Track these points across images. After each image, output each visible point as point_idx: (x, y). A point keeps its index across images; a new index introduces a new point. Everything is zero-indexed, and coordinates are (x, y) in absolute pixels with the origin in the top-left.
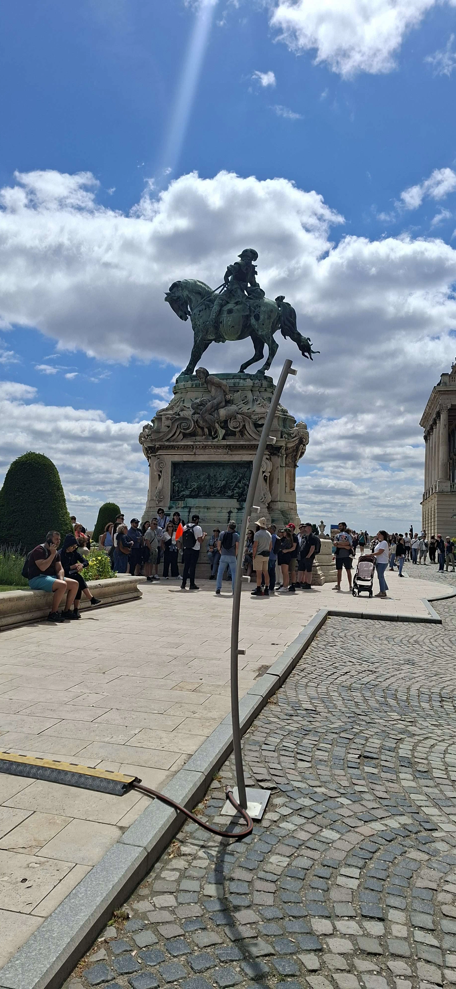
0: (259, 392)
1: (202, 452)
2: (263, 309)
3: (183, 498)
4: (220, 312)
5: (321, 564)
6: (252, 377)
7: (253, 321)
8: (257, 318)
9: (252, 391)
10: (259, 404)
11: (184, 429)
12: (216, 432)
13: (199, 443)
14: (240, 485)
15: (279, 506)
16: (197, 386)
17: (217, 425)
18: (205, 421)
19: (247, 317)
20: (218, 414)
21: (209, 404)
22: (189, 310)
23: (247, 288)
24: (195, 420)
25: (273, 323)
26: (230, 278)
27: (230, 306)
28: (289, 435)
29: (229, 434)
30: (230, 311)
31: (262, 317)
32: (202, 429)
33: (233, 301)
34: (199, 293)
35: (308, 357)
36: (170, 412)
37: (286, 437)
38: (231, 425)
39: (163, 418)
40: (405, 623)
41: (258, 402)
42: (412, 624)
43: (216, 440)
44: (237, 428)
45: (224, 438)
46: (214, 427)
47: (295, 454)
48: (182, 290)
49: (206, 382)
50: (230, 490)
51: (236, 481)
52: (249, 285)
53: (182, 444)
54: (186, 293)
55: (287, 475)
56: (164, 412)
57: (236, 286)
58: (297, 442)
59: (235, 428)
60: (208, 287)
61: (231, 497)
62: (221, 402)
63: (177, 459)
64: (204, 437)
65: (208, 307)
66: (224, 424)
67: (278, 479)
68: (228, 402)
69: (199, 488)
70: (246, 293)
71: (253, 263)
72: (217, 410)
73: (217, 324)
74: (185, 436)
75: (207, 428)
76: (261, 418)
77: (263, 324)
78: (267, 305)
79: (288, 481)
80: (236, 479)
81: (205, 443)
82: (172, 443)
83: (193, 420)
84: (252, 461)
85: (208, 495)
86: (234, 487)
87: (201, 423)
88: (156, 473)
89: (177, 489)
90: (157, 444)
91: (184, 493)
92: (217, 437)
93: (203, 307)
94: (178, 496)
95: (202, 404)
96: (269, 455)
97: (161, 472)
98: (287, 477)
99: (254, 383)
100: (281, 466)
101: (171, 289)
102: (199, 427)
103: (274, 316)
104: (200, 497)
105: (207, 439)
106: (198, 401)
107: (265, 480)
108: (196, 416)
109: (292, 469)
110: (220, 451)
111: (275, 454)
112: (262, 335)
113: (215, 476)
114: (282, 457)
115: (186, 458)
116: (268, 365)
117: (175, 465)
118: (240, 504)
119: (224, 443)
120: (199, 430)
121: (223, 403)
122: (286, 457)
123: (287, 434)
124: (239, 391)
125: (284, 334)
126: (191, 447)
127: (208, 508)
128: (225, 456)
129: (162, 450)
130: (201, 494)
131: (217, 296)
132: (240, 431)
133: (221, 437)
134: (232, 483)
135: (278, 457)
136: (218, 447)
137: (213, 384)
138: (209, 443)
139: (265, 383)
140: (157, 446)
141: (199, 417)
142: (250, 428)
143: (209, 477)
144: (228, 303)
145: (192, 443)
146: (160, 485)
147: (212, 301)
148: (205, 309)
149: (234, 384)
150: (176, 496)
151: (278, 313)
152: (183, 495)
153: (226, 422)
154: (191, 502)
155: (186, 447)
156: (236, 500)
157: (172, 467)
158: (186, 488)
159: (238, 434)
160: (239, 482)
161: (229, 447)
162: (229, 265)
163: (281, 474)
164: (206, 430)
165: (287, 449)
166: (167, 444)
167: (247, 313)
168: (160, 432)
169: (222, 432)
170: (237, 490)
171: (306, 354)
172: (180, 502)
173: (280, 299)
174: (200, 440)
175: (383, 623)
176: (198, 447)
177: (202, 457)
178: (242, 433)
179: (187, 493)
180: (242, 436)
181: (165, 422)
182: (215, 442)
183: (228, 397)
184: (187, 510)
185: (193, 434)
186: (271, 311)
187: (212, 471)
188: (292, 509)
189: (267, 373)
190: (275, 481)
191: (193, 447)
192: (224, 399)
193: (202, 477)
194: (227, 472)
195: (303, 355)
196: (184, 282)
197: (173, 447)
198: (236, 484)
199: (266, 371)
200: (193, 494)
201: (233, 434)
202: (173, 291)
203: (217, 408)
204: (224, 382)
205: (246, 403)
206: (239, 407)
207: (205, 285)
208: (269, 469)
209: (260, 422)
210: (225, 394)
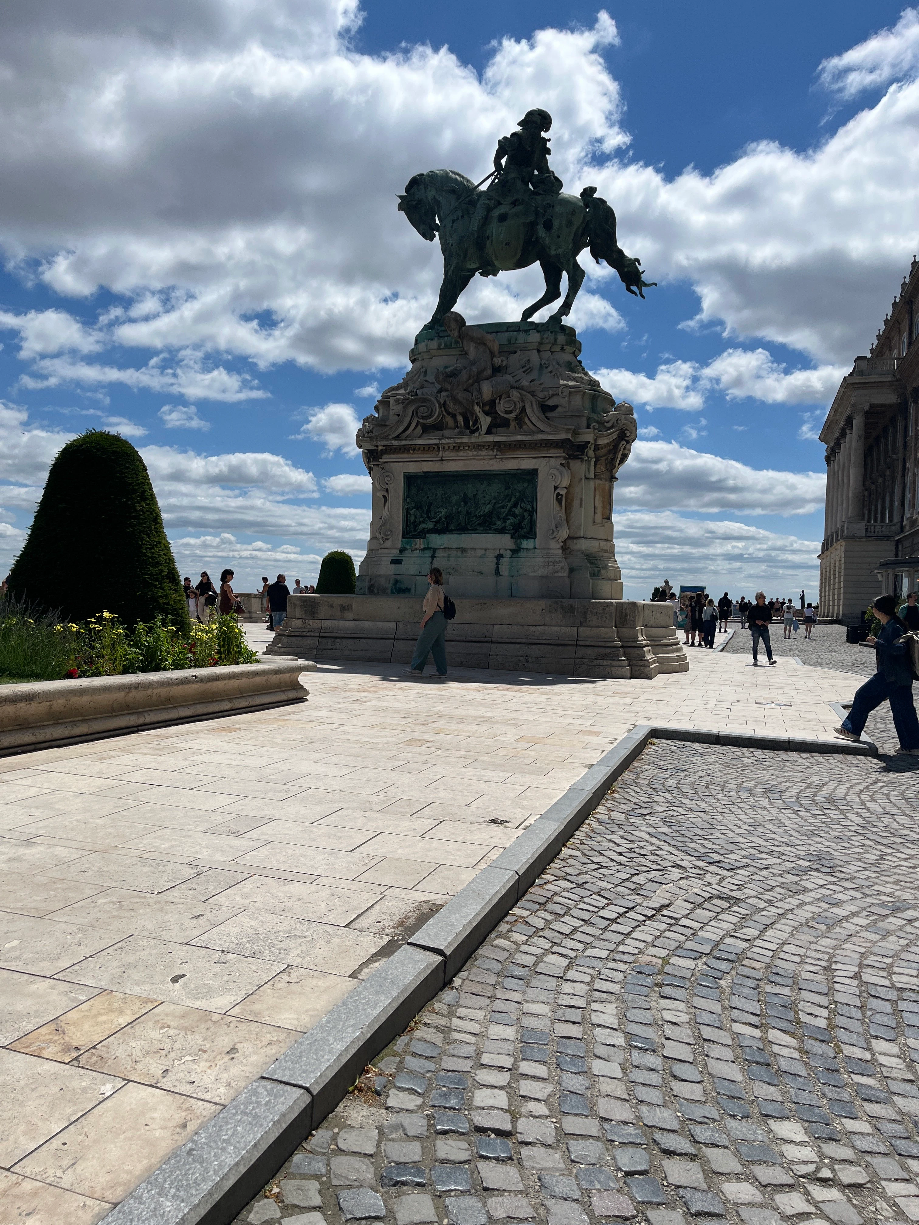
0: (552, 353)
1: (453, 455)
2: (558, 209)
3: (422, 534)
4: (486, 220)
5: (653, 643)
6: (539, 329)
7: (541, 232)
8: (548, 226)
9: (539, 351)
10: (551, 372)
11: (424, 418)
12: (476, 421)
13: (447, 441)
14: (517, 511)
15: (583, 545)
16: (447, 347)
17: (477, 409)
18: (456, 401)
19: (532, 226)
20: (480, 392)
21: (464, 372)
22: (438, 222)
23: (532, 178)
24: (442, 402)
25: (576, 234)
26: (503, 161)
27: (502, 210)
28: (601, 423)
29: (499, 424)
30: (503, 218)
31: (556, 223)
32: (454, 416)
33: (509, 200)
34: (453, 191)
35: (636, 294)
36: (402, 391)
37: (597, 426)
38: (501, 408)
39: (392, 400)
40: (804, 755)
41: (550, 369)
42: (819, 757)
43: (476, 434)
44: (511, 412)
45: (489, 432)
46: (473, 413)
47: (611, 456)
48: (426, 187)
49: (460, 336)
50: (499, 519)
51: (510, 504)
52: (537, 173)
53: (420, 442)
54: (431, 193)
55: (597, 492)
56: (393, 392)
57: (512, 175)
58: (615, 436)
59: (508, 412)
60: (468, 181)
61: (502, 531)
62: (485, 369)
63: (413, 468)
64: (457, 430)
65: (467, 212)
66: (490, 408)
67: (581, 499)
68: (497, 370)
69: (449, 518)
70: (531, 187)
71: (543, 134)
72: (478, 382)
73: (481, 242)
74: (426, 429)
75: (461, 414)
76: (553, 395)
77: (559, 237)
78: (567, 202)
79: (599, 504)
80: (509, 501)
81: (458, 441)
82: (404, 443)
83: (439, 402)
84: (536, 470)
85: (463, 529)
86: (507, 515)
87: (451, 406)
88: (380, 494)
89: (412, 518)
90: (381, 445)
91: (423, 526)
92: (477, 429)
93: (460, 213)
94: (415, 531)
95: (454, 374)
96: (565, 458)
97: (387, 490)
98: (597, 498)
99: (542, 338)
100: (586, 478)
101: (408, 189)
102: (449, 413)
103: (578, 221)
104: (451, 532)
105: (461, 434)
106: (448, 370)
107: (559, 501)
108: (444, 394)
109: (607, 484)
110: (483, 453)
111: (576, 457)
112: (557, 256)
113: (475, 496)
114: (589, 461)
115: (428, 467)
116: (566, 308)
117: (410, 479)
118: (516, 543)
119: (490, 438)
120: (449, 419)
121: (489, 372)
122: (596, 463)
123: (597, 422)
124: (515, 352)
125: (596, 255)
126: (436, 448)
127: (463, 550)
128: (493, 462)
129: (389, 453)
130: (452, 527)
131: (483, 192)
132: (517, 418)
133: (484, 428)
134: (502, 507)
135: (582, 460)
137: (472, 339)
138: (465, 440)
139: (561, 339)
140: (380, 448)
141: (448, 396)
142: (533, 413)
143: (465, 499)
144: (499, 203)
145: (437, 442)
146: (386, 511)
147: (473, 203)
148: (463, 217)
149: (509, 341)
150: (411, 531)
151: (584, 217)
152: (423, 529)
153: (492, 402)
154: (437, 540)
155: (428, 448)
156: (509, 536)
157: (404, 482)
158: (428, 517)
159: (513, 424)
160: (515, 505)
161: (497, 446)
162: (501, 138)
163: (587, 492)
164: (460, 419)
165: (597, 448)
166: (396, 443)
167: (532, 219)
168: (386, 425)
169: (485, 421)
170: (511, 520)
171: (634, 288)
172: (418, 541)
173: (589, 192)
174: (450, 438)
175: (759, 753)
176: (447, 447)
177: (454, 465)
178: (519, 420)
179: (430, 525)
180: (521, 427)
181: (395, 408)
182: (475, 438)
183: (498, 361)
184: (429, 553)
185: (438, 427)
186: (573, 213)
187: (470, 489)
188: (605, 551)
190: (576, 503)
191: (439, 448)
192: (489, 364)
193: (454, 499)
194: (495, 489)
195: (628, 289)
196: (428, 175)
197: (405, 449)
198: (510, 510)
199: (564, 318)
200: (439, 527)
201: (505, 423)
202: (412, 191)
203: (478, 379)
204: (490, 337)
205: (528, 371)
206: (517, 378)
207: (463, 177)
208: (565, 482)
209: (551, 403)
210: (493, 356)
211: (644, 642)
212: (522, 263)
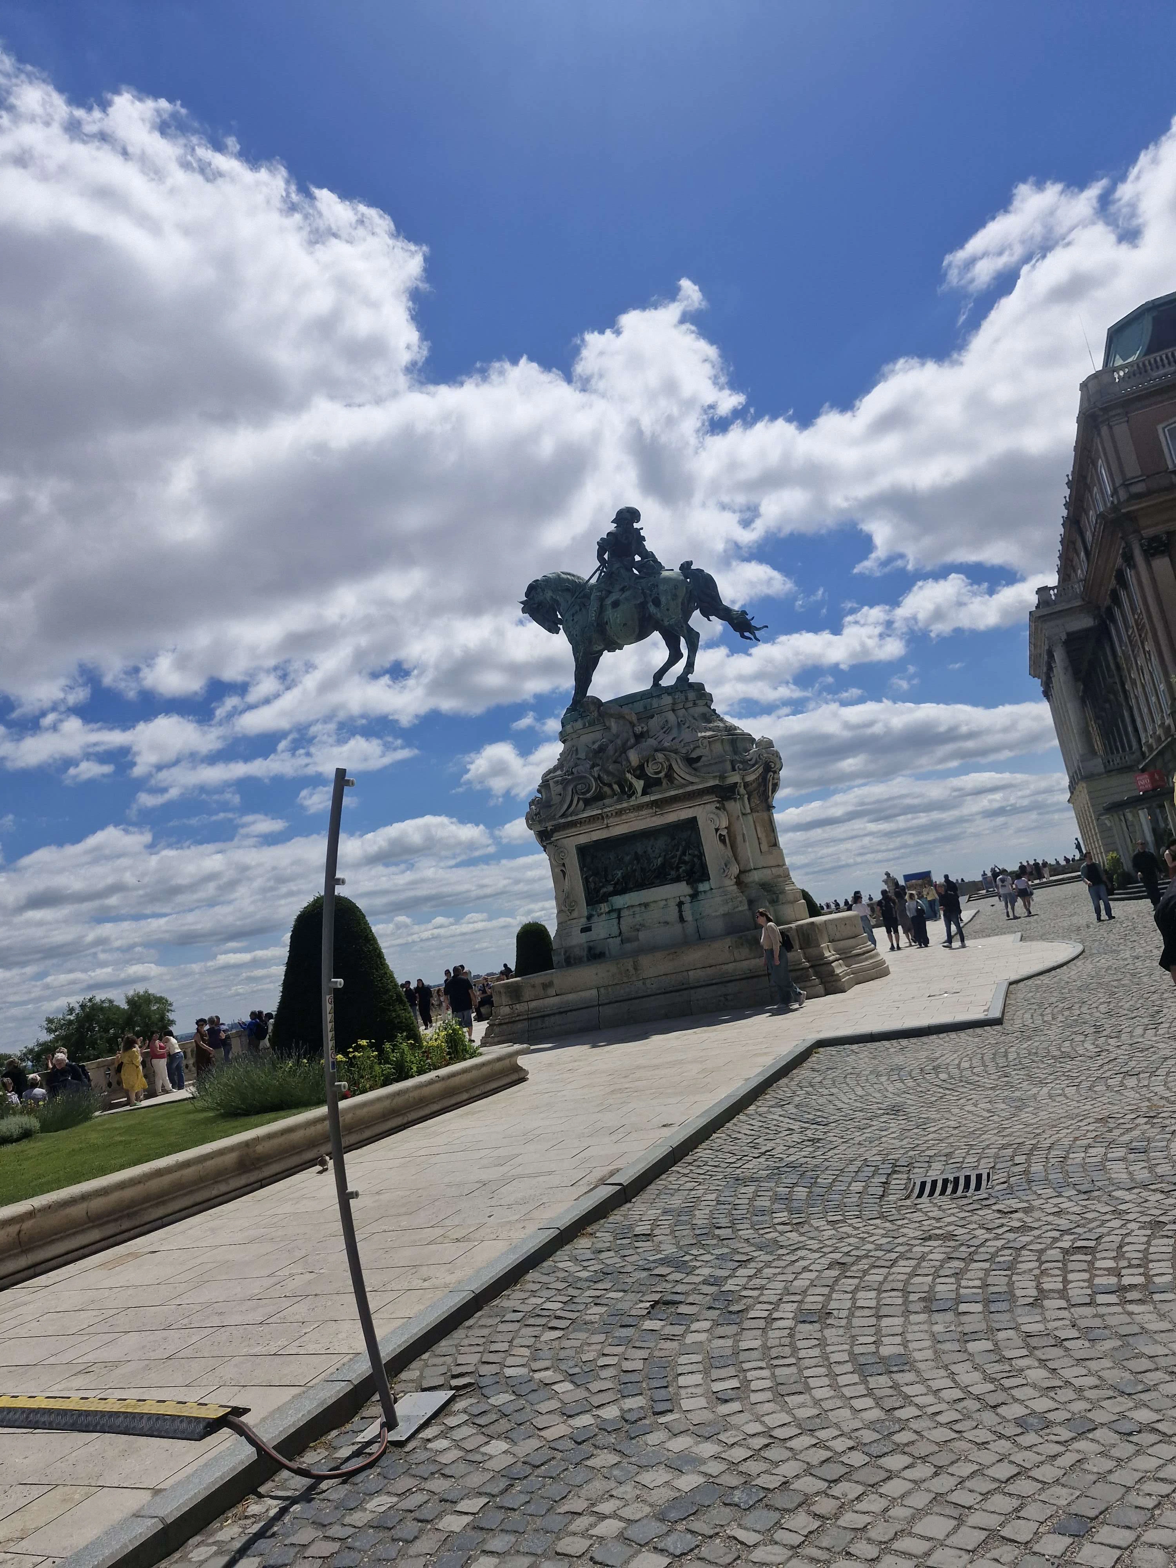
0: (686, 709)
1: (617, 820)
2: (662, 587)
3: (605, 898)
4: (602, 609)
5: (843, 956)
6: (669, 691)
7: (652, 609)
8: (657, 603)
9: (673, 710)
10: (688, 727)
11: (583, 793)
12: (631, 785)
13: (609, 809)
14: (687, 858)
15: (756, 876)
17: (629, 776)
18: (609, 773)
19: (643, 606)
20: (628, 761)
21: (611, 747)
22: (559, 617)
23: (633, 564)
24: (596, 776)
25: (682, 604)
26: (606, 556)
27: (613, 597)
28: (744, 762)
29: (651, 785)
30: (615, 604)
31: (663, 600)
32: (610, 786)
33: (617, 587)
34: (568, 590)
35: (750, 639)
36: (559, 772)
37: (741, 766)
38: (650, 770)
39: (551, 782)
41: (687, 725)
42: (953, 1035)
43: (634, 798)
44: (660, 772)
45: (644, 793)
46: (626, 780)
47: (762, 789)
48: (543, 591)
49: (600, 715)
50: (672, 869)
51: (678, 853)
52: (637, 558)
53: (585, 815)
54: (549, 594)
55: (757, 825)
56: (552, 775)
57: (616, 566)
58: (761, 770)
59: (657, 773)
60: (579, 578)
61: (677, 880)
62: (628, 740)
63: (583, 839)
64: (615, 797)
65: (583, 605)
66: (640, 772)
67: (744, 835)
68: (639, 737)
69: (626, 878)
70: (635, 572)
71: (636, 525)
72: (625, 753)
73: (601, 627)
74: (588, 803)
75: (615, 783)
76: (694, 749)
77: (668, 610)
78: (668, 580)
79: (763, 834)
80: (677, 850)
81: (619, 807)
82: (570, 819)
83: (594, 777)
84: (696, 817)
85: (641, 886)
86: (678, 864)
87: (605, 777)
88: (558, 870)
89: (592, 886)
90: (549, 825)
91: (605, 890)
92: (634, 793)
93: (577, 608)
94: (597, 897)
95: (602, 749)
96: (718, 802)
97: (564, 865)
98: (758, 829)
99: (674, 699)
100: (743, 814)
101: (527, 595)
102: (605, 784)
103: (682, 593)
104: (630, 890)
105: (620, 801)
106: (596, 746)
107: (723, 841)
108: (596, 768)
109: (765, 815)
110: (644, 813)
111: (729, 798)
112: (672, 624)
113: (645, 852)
114: (742, 799)
115: (597, 836)
116: (690, 666)
117: (583, 851)
118: (692, 888)
119: (647, 799)
120: (606, 789)
121: (632, 741)
122: (749, 799)
123: (741, 762)
124: (652, 717)
125: (706, 614)
126: (601, 817)
127: (646, 905)
128: (654, 819)
129: (559, 831)
130: (631, 885)
131: (593, 586)
132: (666, 776)
133: (640, 791)
134: (673, 857)
135: (735, 800)
136: (640, 807)
137: (611, 716)
138: (625, 805)
139: (692, 695)
140: (549, 828)
141: (600, 770)
142: (680, 768)
143: (637, 857)
144: (610, 592)
145: (599, 812)
146: (566, 883)
147: (587, 597)
148: (580, 610)
149: (645, 707)
150: (594, 898)
151: (687, 588)
152: (605, 893)
153: (641, 767)
154: (619, 901)
155: (592, 819)
156: (685, 883)
157: (578, 854)
158: (606, 881)
159: (664, 782)
160: (684, 854)
161: (656, 804)
162: (599, 540)
163: (746, 827)
164: (616, 787)
165: (746, 785)
166: (563, 821)
167: (642, 600)
168: (550, 806)
169: (639, 785)
170: (683, 868)
171: (747, 633)
172: (602, 905)
173: (686, 566)
174: (611, 805)
176: (609, 814)
177: (619, 829)
178: (670, 776)
179: (611, 888)
180: (672, 783)
181: (556, 789)
182: (633, 802)
183: (638, 729)
184: (615, 915)
185: (599, 797)
186: (676, 587)
187: (639, 848)
188: (780, 876)
189: (692, 678)
190: (739, 839)
191: (603, 817)
192: (631, 734)
193: (627, 859)
194: (661, 843)
195: (743, 636)
196: (543, 581)
197: (573, 824)
198: (680, 859)
199: (690, 676)
200: (619, 887)
201: (658, 782)
202: (531, 596)
203: (624, 749)
204: (626, 708)
205: (667, 731)
206: (659, 739)
207: (573, 576)
208: (724, 823)
209: (694, 755)
210: (633, 725)
211: (831, 958)
212: (642, 635)
